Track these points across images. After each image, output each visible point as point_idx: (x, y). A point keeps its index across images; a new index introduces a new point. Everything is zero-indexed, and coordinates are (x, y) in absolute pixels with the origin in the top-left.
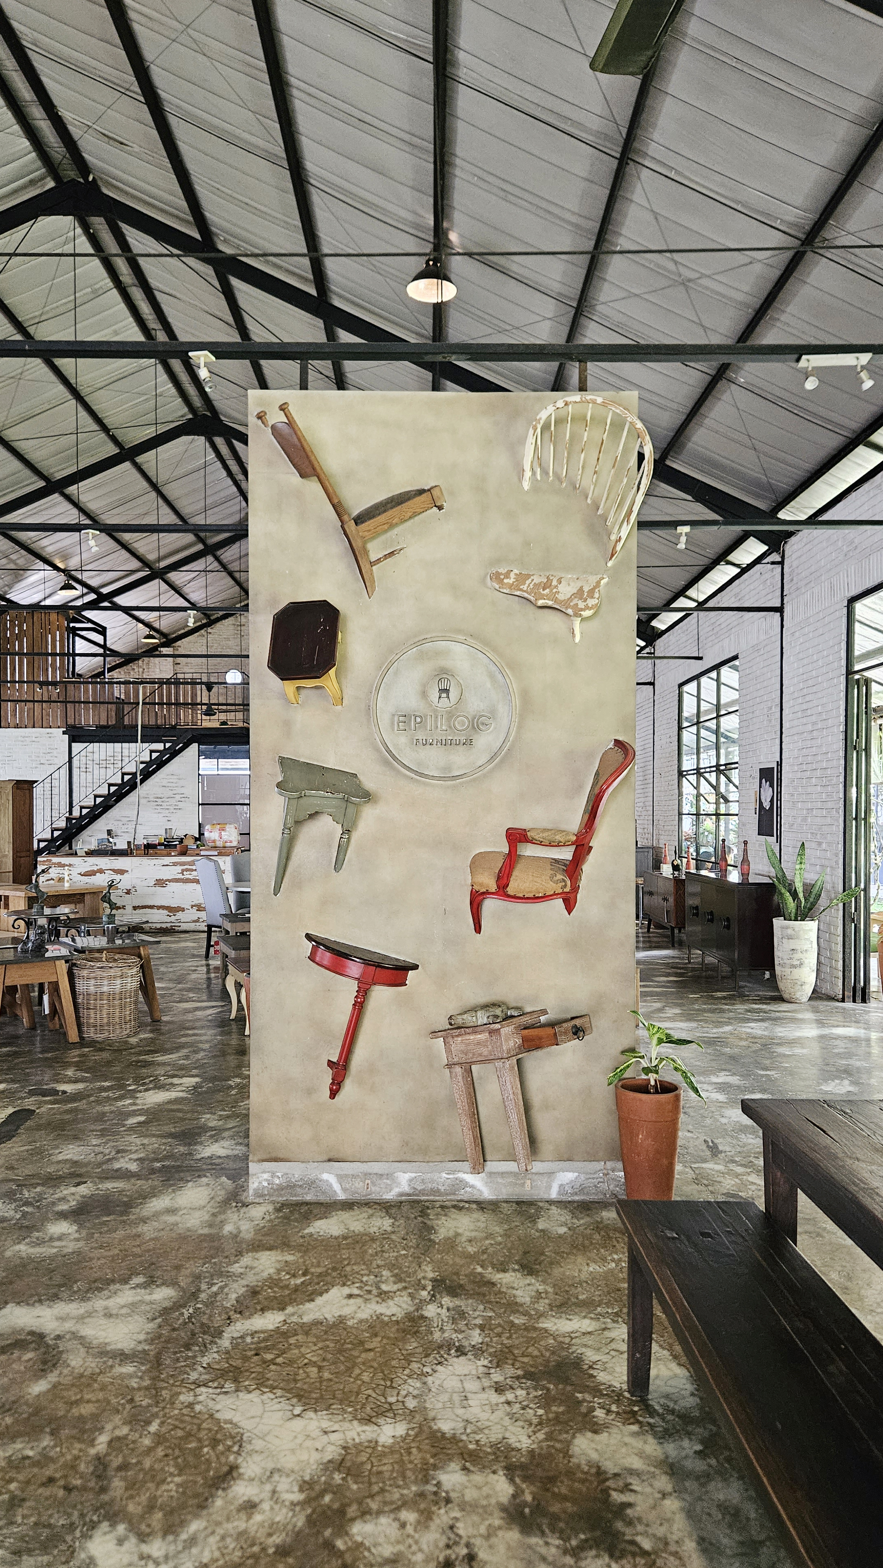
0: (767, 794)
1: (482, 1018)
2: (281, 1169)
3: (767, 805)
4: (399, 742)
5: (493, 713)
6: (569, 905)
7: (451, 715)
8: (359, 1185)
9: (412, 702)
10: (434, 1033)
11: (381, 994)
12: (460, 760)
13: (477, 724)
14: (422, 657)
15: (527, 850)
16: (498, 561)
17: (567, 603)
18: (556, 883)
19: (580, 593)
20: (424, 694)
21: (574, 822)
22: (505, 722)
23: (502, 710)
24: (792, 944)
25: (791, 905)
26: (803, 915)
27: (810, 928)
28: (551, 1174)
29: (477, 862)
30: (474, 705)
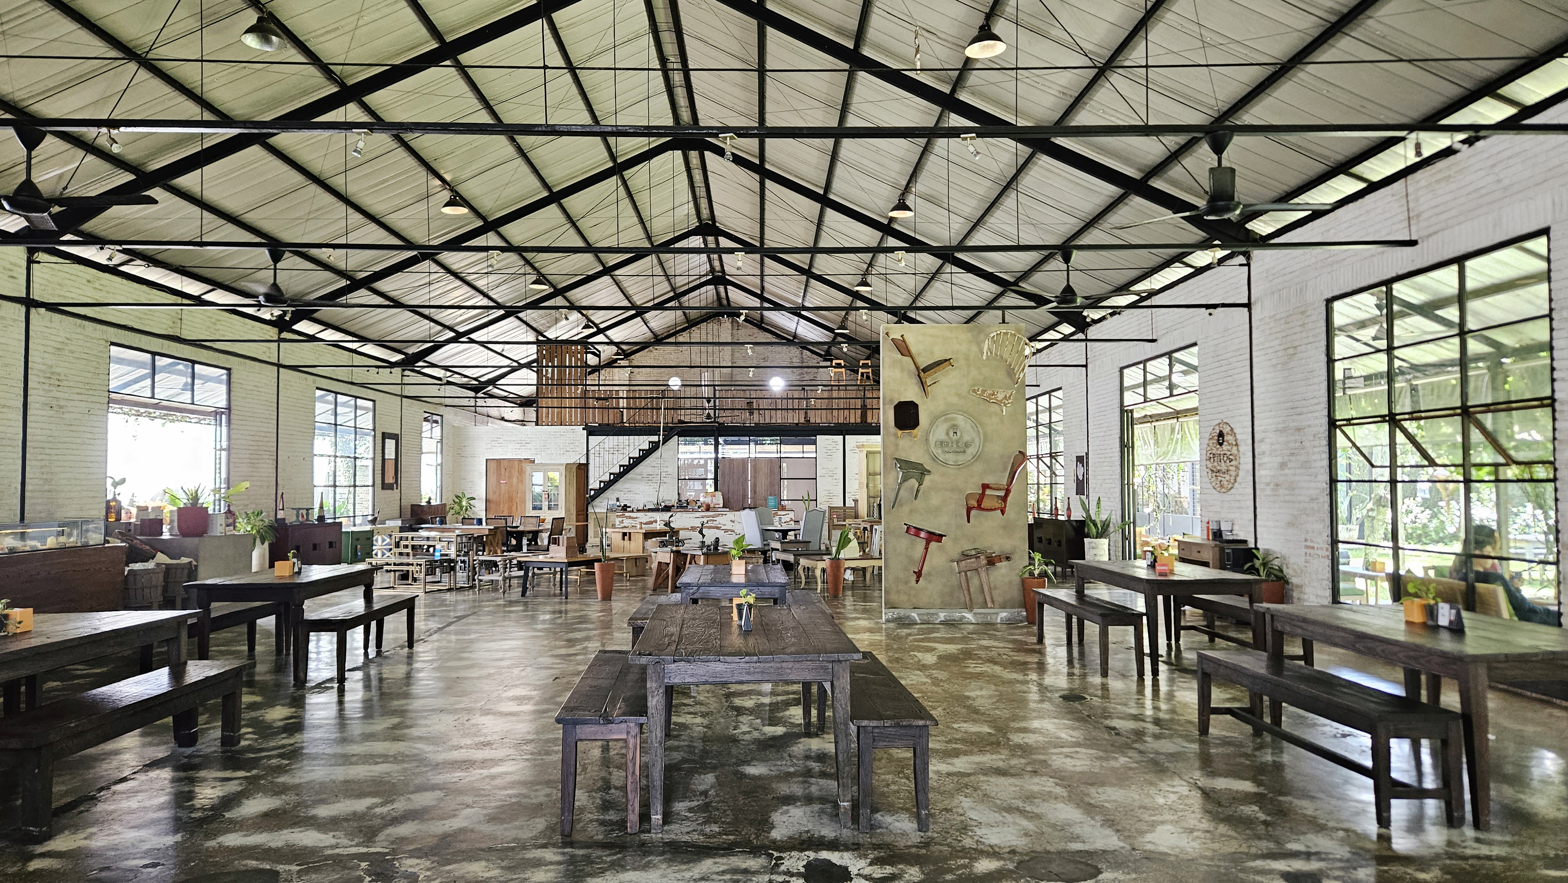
0: (1081, 471)
1: (973, 553)
2: (896, 611)
3: (1081, 478)
4: (938, 452)
5: (973, 441)
6: (1003, 512)
7: (957, 442)
8: (925, 617)
9: (943, 437)
10: (953, 561)
11: (933, 545)
12: (961, 458)
13: (967, 445)
14: (946, 420)
15: (988, 492)
16: (974, 385)
17: (1001, 401)
18: (998, 504)
19: (1005, 397)
20: (947, 434)
21: (1004, 482)
22: (977, 444)
23: (977, 440)
24: (1095, 552)
25: (1094, 530)
26: (1099, 536)
27: (1105, 542)
28: (997, 614)
29: (968, 497)
30: (966, 438)
